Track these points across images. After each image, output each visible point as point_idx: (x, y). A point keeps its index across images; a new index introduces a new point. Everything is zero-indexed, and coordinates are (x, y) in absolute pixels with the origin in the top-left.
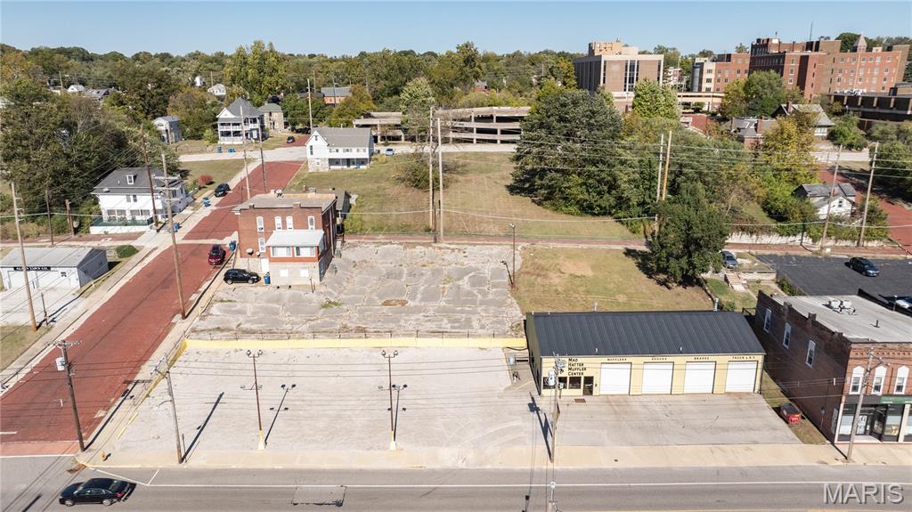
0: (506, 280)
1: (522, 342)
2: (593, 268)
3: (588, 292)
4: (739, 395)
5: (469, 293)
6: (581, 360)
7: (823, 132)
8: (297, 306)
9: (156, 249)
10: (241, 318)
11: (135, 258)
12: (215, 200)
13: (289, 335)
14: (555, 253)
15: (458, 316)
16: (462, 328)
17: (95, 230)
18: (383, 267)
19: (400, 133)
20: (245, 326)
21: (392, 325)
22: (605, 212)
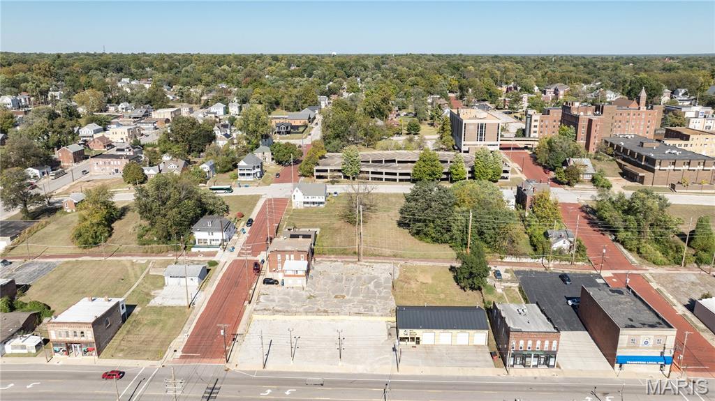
0: (391, 285)
1: (394, 319)
2: (433, 278)
3: (427, 292)
4: (479, 346)
5: (373, 292)
6: (415, 330)
7: (589, 177)
8: (297, 298)
9: (226, 262)
10: (274, 304)
11: (219, 267)
12: (247, 229)
13: (296, 313)
14: (416, 268)
15: (367, 305)
16: (369, 311)
17: (193, 250)
18: (334, 274)
19: (341, 174)
20: (277, 308)
21: (339, 309)
22: (446, 242)
